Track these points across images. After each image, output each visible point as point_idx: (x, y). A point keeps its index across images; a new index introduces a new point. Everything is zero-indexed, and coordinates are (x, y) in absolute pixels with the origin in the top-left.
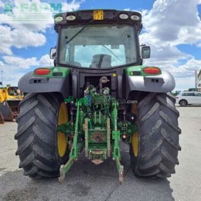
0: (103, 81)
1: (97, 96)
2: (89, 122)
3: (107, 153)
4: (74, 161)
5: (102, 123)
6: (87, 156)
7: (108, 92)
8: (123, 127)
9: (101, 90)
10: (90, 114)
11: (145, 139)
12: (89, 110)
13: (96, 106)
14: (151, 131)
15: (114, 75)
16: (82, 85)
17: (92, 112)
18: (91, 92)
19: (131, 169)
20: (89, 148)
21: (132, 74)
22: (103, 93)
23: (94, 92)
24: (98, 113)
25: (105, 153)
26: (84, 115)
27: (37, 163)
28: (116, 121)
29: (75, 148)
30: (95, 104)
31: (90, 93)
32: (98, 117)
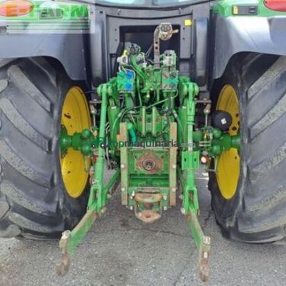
0: (161, 32)
1: (148, 71)
2: (129, 131)
3: (169, 198)
4: (97, 214)
5: (158, 133)
6: (124, 202)
7: (173, 62)
8: (203, 139)
9: (157, 58)
10: (131, 112)
11: (262, 172)
12: (130, 103)
13: (146, 94)
14: (278, 155)
15: (188, 22)
16: (113, 48)
17: (138, 109)
18: (134, 63)
19: (212, 217)
20: (130, 185)
21: (236, 11)
22: (161, 64)
23: (141, 62)
24: (149, 112)
25: (165, 198)
26: (120, 115)
27: (17, 218)
28: (190, 128)
29: (100, 187)
30: (143, 91)
31: (130, 63)
32: (149, 120)
